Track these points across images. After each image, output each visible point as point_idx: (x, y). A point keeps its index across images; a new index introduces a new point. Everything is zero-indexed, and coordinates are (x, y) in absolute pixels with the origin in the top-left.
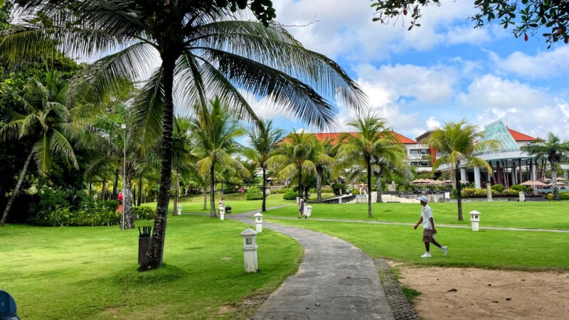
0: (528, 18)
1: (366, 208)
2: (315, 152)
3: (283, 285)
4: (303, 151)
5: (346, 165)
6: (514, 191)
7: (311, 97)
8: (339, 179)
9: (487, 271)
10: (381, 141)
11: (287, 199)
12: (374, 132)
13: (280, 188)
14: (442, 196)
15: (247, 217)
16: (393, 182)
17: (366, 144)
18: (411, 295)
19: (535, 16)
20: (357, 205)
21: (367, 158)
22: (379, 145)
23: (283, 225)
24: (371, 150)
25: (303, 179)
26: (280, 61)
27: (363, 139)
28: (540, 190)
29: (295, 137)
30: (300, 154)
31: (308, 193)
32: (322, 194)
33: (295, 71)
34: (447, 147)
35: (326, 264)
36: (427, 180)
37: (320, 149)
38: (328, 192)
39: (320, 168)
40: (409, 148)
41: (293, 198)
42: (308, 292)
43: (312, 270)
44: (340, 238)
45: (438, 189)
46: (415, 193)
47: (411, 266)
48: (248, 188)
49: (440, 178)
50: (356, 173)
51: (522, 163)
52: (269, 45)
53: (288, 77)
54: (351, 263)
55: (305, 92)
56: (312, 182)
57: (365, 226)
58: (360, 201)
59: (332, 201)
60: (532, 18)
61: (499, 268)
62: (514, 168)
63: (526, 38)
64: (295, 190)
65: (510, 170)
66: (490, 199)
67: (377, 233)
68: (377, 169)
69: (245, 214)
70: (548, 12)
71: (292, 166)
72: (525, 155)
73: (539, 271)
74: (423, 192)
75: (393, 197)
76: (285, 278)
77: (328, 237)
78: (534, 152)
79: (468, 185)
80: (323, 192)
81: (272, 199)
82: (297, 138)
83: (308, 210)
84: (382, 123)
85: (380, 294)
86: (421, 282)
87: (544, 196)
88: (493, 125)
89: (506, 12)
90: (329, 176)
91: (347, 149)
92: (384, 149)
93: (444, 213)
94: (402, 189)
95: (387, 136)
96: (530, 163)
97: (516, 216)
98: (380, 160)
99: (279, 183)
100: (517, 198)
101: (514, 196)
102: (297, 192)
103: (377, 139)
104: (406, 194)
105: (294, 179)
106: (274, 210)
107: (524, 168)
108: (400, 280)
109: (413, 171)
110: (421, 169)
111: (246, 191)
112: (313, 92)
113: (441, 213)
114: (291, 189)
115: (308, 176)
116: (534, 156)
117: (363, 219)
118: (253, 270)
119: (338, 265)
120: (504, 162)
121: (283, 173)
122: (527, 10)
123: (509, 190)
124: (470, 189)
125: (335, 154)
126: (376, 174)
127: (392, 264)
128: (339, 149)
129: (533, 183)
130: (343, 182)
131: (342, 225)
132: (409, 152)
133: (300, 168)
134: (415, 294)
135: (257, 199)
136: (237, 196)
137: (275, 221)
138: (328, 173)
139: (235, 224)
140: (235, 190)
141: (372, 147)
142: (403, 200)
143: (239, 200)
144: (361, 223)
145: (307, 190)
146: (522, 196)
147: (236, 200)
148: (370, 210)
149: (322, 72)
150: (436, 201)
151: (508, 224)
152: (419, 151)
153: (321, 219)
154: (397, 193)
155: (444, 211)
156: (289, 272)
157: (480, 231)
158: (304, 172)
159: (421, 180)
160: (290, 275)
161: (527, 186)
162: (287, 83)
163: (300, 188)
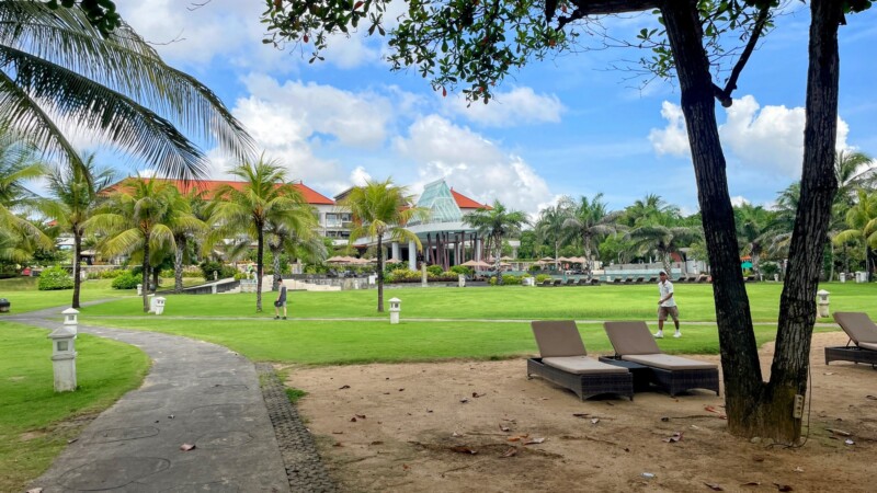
0: (447, 70)
1: (255, 299)
2: (176, 211)
3: (119, 402)
4: (153, 208)
5: (224, 233)
6: (454, 273)
7: (171, 138)
8: (215, 255)
9: (391, 366)
10: (279, 200)
11: (119, 288)
12: (270, 185)
13: (106, 268)
14: (365, 280)
15: (44, 318)
16: (299, 261)
17: (257, 203)
18: (295, 396)
19: (454, 69)
20: (242, 296)
21: (259, 224)
22: (275, 205)
23: (113, 328)
24: (264, 213)
25: (151, 254)
26: (123, 76)
27: (252, 195)
28: (484, 273)
29: (139, 185)
30: (147, 213)
31: (159, 277)
32: (184, 279)
33: (147, 97)
34: (368, 213)
35: (186, 373)
36: (348, 258)
37: (183, 206)
38: (194, 275)
39: (181, 238)
40: (323, 210)
41: (131, 287)
42: (157, 406)
43: (165, 382)
44: (209, 341)
45: (360, 271)
46: (329, 276)
47: (303, 367)
48: (42, 269)
49: (365, 255)
50: (242, 246)
51: (466, 237)
52: (103, 50)
53: (135, 105)
54: (224, 370)
55: (162, 130)
56: (166, 260)
57: (250, 324)
58: (246, 289)
59: (201, 289)
60: (451, 71)
61: (403, 361)
62: (456, 243)
63: (445, 93)
64: (135, 273)
65: (451, 246)
66: (425, 285)
67: (265, 333)
68: (275, 240)
69: (36, 314)
70: (467, 65)
71: (133, 233)
72: (467, 227)
73: (445, 361)
74: (340, 275)
75: (298, 282)
76: (122, 394)
77: (191, 340)
78: (477, 223)
79: (399, 266)
80: (185, 275)
81: (89, 287)
82: (142, 187)
83: (157, 303)
84: (281, 174)
85: (257, 398)
86: (310, 383)
87: (487, 279)
88: (435, 184)
89: (425, 57)
90: (196, 250)
91: (227, 210)
92: (284, 212)
93: (364, 304)
94: (312, 271)
95: (288, 194)
96: (474, 237)
97: (449, 304)
98: (280, 227)
99: (105, 261)
100: (455, 283)
101: (453, 280)
102: (140, 276)
103: (274, 196)
104: (317, 279)
105: (133, 253)
106: (95, 306)
107: (467, 243)
108: (286, 383)
109: (328, 245)
110: (340, 242)
111: (37, 274)
112: (174, 131)
113: (360, 304)
114: (126, 271)
115: (158, 251)
116: (477, 228)
117: (249, 315)
118: (69, 388)
119: (203, 373)
120: (445, 235)
121: (114, 244)
122: (446, 59)
123: (449, 273)
124: (401, 271)
125: (208, 217)
126: (273, 248)
127: (279, 367)
128: (215, 209)
129: (478, 263)
130: (219, 260)
131: (214, 324)
132: (324, 216)
133: (146, 236)
134: (301, 394)
135: (60, 289)
136: (19, 283)
137: (98, 323)
138: (195, 245)
139: (21, 330)
140: (13, 273)
141: (266, 209)
142: (312, 287)
143: (24, 290)
144: (244, 320)
145: (157, 271)
146: (462, 279)
147: (16, 290)
148: (259, 301)
149: (189, 101)
150: (357, 287)
151: (435, 314)
152: (339, 216)
153: (180, 317)
154: (303, 277)
155: (365, 300)
156: (128, 386)
157: (400, 323)
158: (152, 243)
159: (338, 258)
160: (130, 389)
161: (470, 267)
162: (133, 114)
163: (145, 269)
